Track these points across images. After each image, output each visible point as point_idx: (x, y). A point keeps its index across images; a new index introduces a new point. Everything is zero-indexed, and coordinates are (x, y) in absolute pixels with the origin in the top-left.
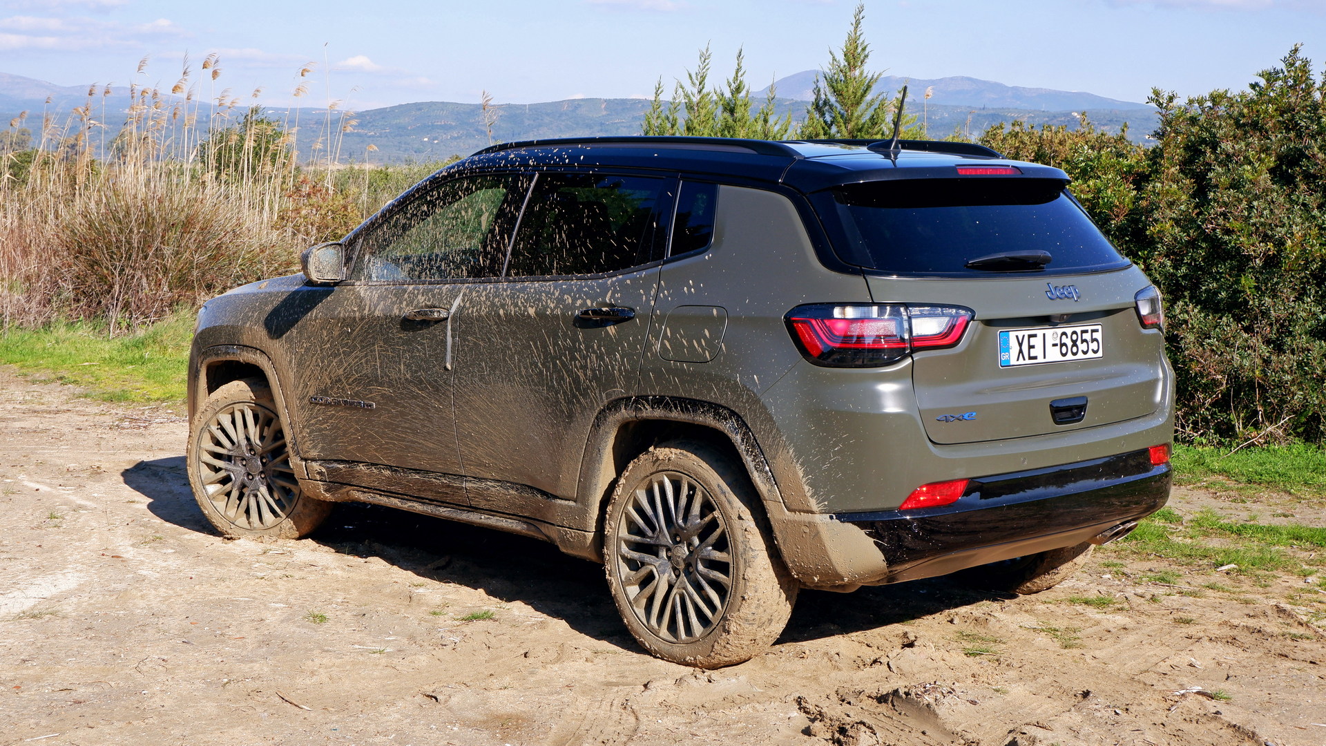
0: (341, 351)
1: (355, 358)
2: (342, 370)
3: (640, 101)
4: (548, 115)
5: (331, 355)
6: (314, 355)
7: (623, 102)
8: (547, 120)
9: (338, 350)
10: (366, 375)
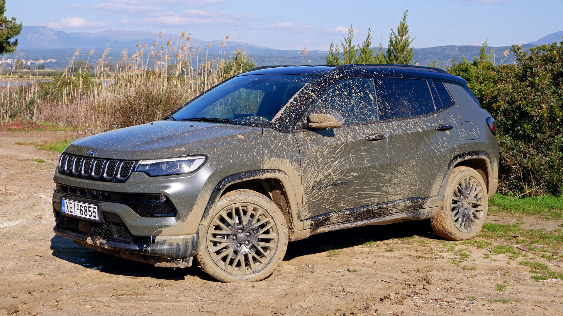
0: (329, 161)
1: (339, 162)
2: (331, 169)
3: (475, 47)
4: (430, 53)
5: (323, 163)
6: (312, 166)
7: (467, 47)
8: (429, 56)
9: (328, 161)
10: (346, 169)
